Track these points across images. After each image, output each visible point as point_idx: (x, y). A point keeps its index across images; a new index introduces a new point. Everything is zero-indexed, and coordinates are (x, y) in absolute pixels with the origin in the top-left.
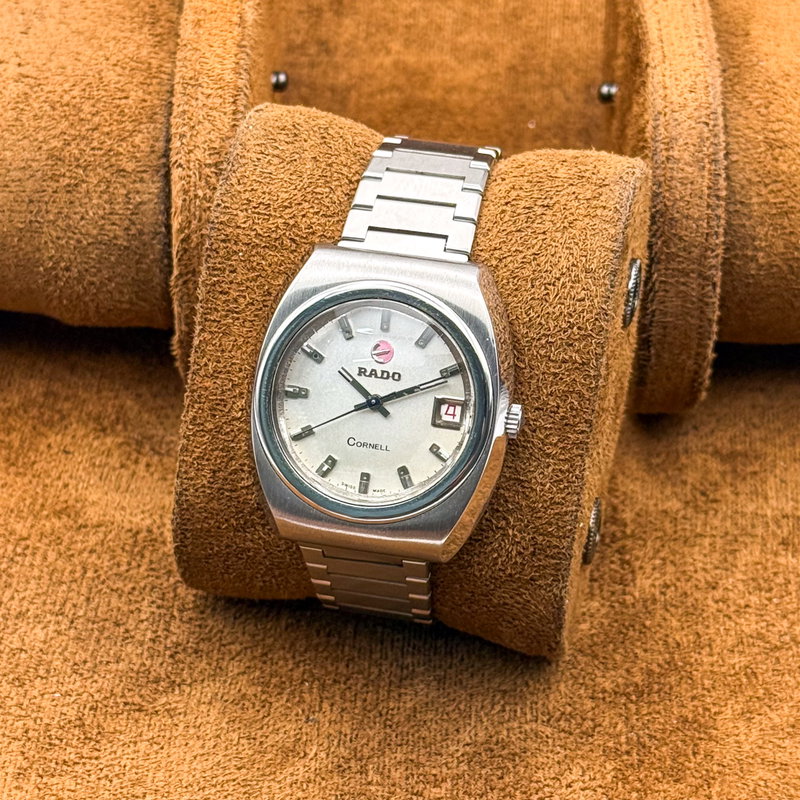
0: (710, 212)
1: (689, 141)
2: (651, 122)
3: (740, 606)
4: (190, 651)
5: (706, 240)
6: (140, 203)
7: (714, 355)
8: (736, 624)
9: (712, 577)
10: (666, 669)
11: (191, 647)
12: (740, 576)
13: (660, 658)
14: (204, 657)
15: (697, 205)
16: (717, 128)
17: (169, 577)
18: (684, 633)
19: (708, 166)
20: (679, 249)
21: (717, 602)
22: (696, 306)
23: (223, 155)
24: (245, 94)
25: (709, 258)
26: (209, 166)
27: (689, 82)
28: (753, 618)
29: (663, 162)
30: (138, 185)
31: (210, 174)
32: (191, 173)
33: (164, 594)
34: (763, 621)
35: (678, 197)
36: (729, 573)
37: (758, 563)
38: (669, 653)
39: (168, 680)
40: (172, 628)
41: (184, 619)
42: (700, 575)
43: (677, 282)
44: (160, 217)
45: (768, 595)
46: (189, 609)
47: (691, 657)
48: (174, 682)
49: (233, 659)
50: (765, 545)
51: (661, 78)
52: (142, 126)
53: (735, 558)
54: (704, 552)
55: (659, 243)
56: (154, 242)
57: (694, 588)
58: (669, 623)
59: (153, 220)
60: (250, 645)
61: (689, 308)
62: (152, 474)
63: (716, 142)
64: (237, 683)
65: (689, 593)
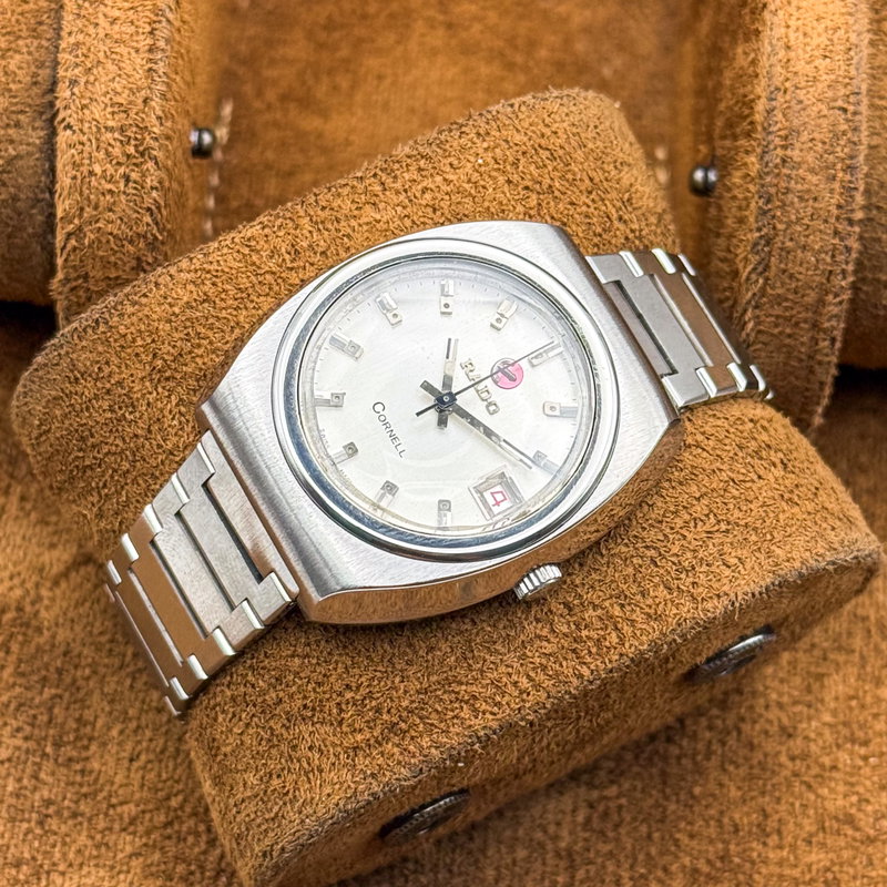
0: (836, 241)
1: (816, 135)
2: (763, 100)
3: (822, 766)
4: (66, 814)
5: (828, 280)
6: (16, 157)
7: (822, 421)
8: (818, 796)
9: (788, 716)
10: (718, 870)
11: (69, 808)
12: (827, 718)
13: (711, 849)
14: (85, 824)
15: (821, 231)
16: (857, 118)
17: (43, 686)
18: (745, 809)
19: (840, 175)
20: (788, 290)
21: (793, 759)
22: (804, 364)
23: (132, 115)
24: (168, 21)
25: (830, 304)
26: (111, 130)
27: (823, 40)
28: (841, 788)
29: (776, 166)
30: (11, 131)
31: (113, 142)
32: (85, 139)
33: (35, 717)
34: (853, 793)
35: (793, 217)
36: (812, 711)
37: (852, 698)
38: (724, 842)
39: (32, 863)
40: (42, 775)
41: (60, 760)
42: (773, 714)
43: (780, 333)
44: (43, 179)
45: (863, 751)
46: (69, 743)
47: (752, 849)
48: (41, 866)
49: (124, 830)
50: (863, 667)
51: (783, 30)
52: (21, 42)
53: (822, 686)
54: (781, 675)
55: (761, 281)
56: (34, 211)
57: (763, 736)
58: (725, 791)
59: (33, 181)
60: (151, 806)
61: (793, 367)
62: (28, 514)
63: (856, 139)
64: (128, 872)
65: (756, 741)
